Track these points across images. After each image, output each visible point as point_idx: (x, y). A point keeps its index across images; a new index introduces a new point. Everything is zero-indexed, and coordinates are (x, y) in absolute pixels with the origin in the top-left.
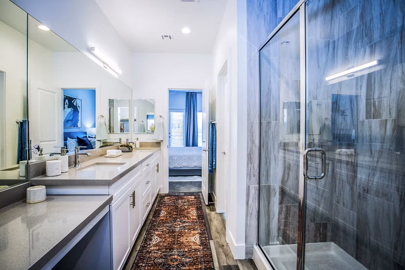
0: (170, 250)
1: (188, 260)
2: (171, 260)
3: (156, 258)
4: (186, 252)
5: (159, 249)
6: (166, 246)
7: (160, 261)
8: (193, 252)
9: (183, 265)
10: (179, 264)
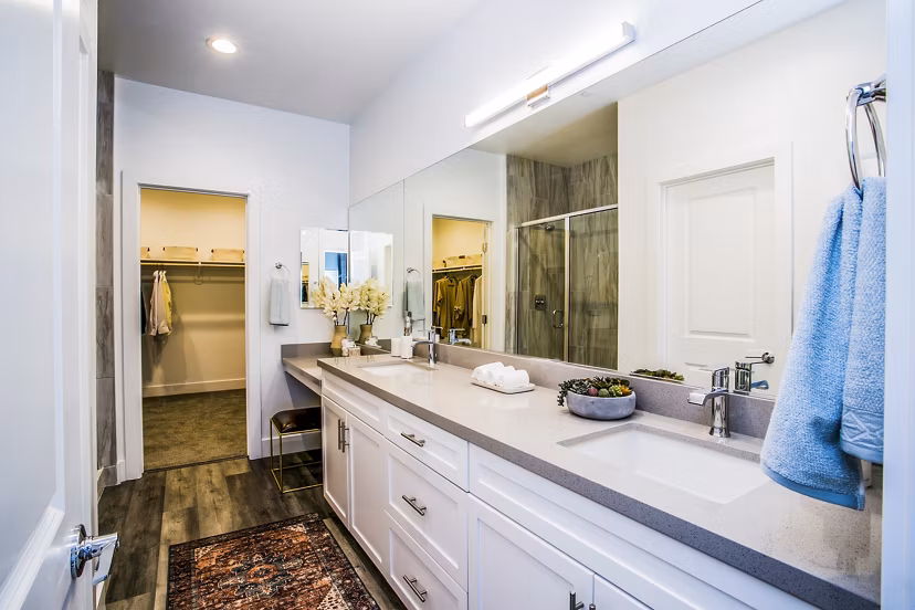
0: (281, 590)
1: (230, 582)
2: (267, 571)
3: (303, 566)
4: (239, 598)
5: (309, 583)
6: (296, 595)
7: (291, 564)
8: (219, 602)
9: (239, 570)
10: (248, 569)
